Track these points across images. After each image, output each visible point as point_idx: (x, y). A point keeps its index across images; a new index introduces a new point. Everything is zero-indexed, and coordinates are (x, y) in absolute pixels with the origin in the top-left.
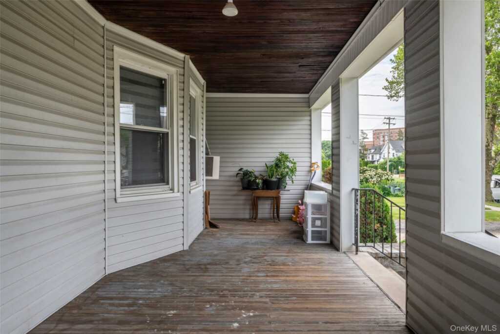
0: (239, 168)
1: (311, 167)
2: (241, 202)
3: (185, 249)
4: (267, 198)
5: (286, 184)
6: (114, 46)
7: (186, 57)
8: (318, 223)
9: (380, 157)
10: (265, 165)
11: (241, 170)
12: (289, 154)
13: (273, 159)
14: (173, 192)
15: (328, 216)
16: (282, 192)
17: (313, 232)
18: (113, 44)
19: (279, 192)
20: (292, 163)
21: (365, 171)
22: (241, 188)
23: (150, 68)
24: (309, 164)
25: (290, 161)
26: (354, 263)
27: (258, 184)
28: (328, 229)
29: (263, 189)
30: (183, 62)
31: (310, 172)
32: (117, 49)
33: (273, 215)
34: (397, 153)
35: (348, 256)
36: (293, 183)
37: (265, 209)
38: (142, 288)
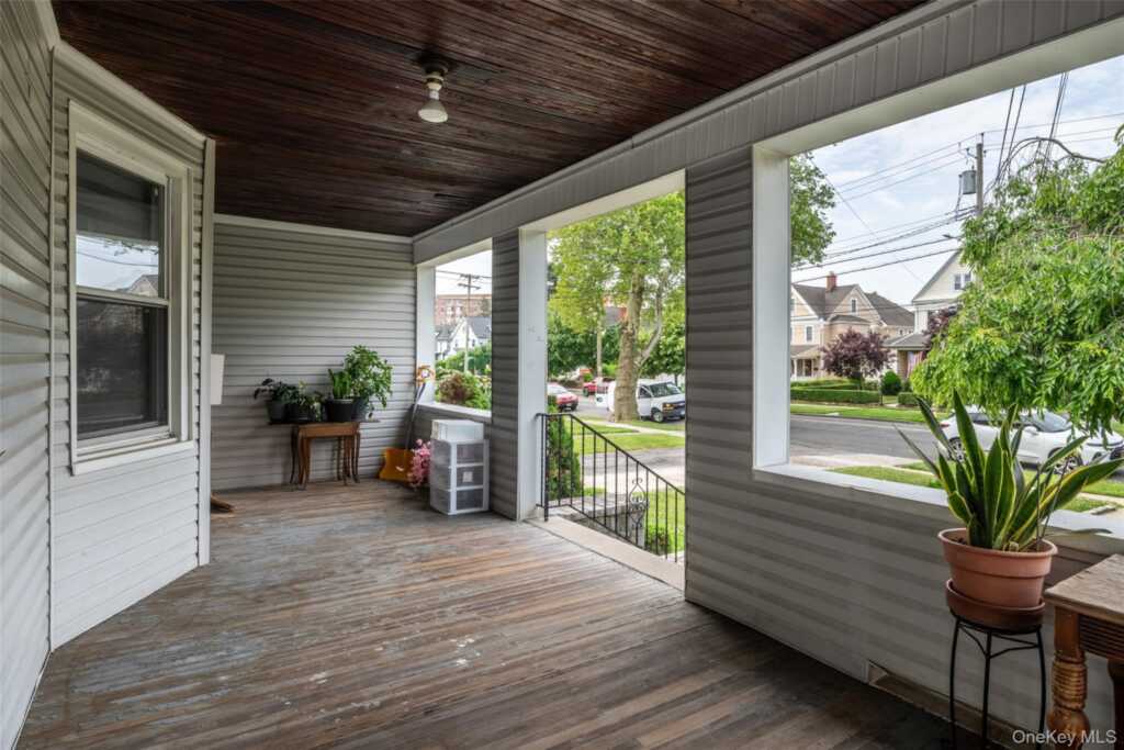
0: (264, 379)
1: (415, 374)
2: (265, 451)
3: (201, 564)
4: (323, 439)
5: (373, 409)
6: (71, 102)
7: (208, 144)
8: (468, 477)
9: (449, 347)
10: (327, 372)
11: (267, 382)
12: (376, 350)
13: (342, 360)
14: (179, 441)
15: (485, 464)
16: (362, 425)
17: (459, 494)
18: (66, 95)
19: (357, 426)
20: (383, 368)
21: (441, 375)
22: (268, 421)
23: (133, 158)
24: (410, 369)
25: (378, 365)
26: (554, 534)
27: (314, 411)
28: (485, 487)
29: (323, 421)
30: (199, 154)
31: (415, 381)
32: (75, 108)
33: (338, 472)
34: (481, 341)
35: (535, 526)
36: (385, 405)
37: (321, 461)
38: (192, 655)
